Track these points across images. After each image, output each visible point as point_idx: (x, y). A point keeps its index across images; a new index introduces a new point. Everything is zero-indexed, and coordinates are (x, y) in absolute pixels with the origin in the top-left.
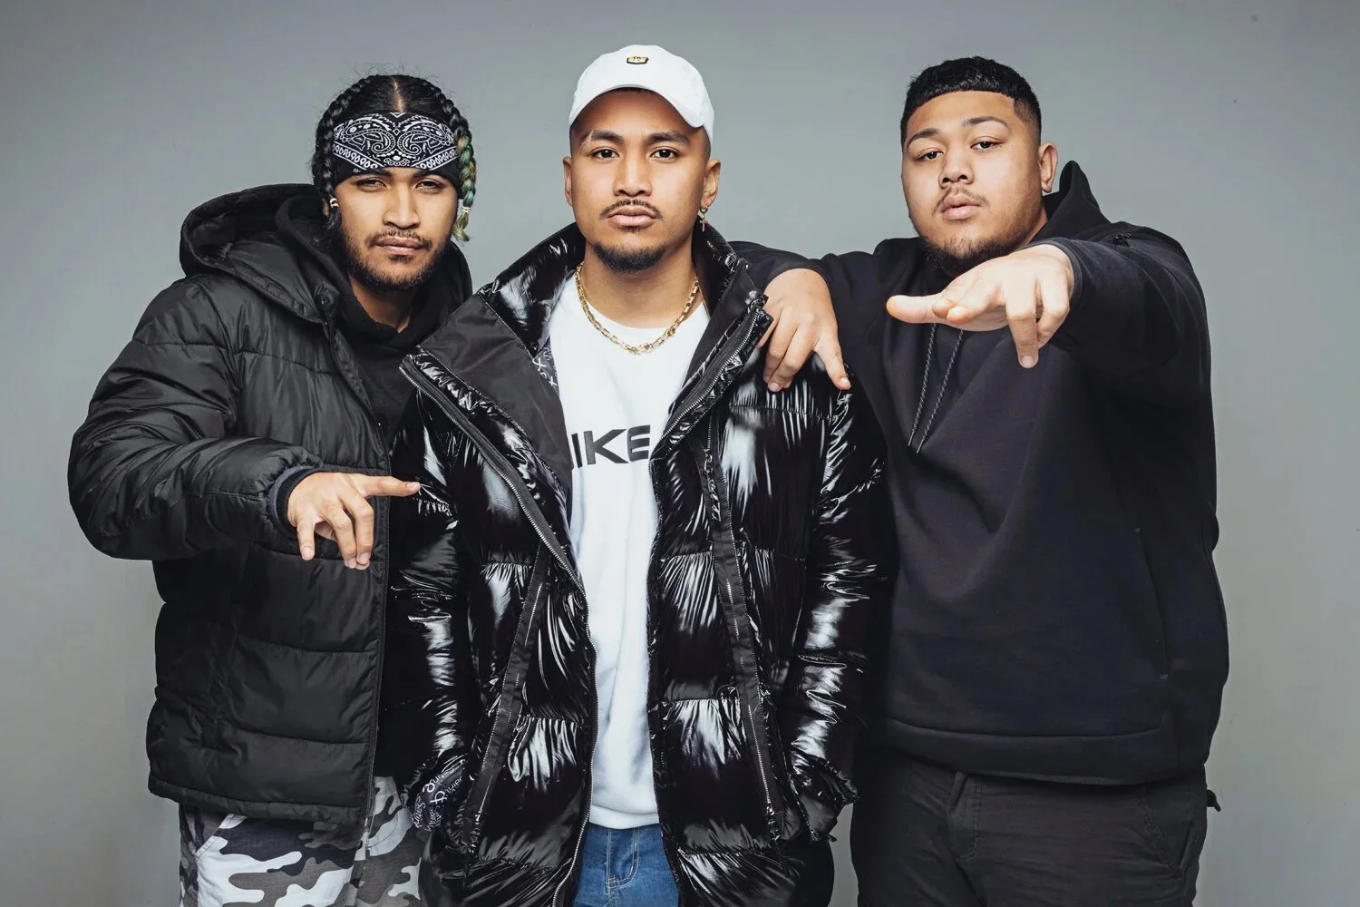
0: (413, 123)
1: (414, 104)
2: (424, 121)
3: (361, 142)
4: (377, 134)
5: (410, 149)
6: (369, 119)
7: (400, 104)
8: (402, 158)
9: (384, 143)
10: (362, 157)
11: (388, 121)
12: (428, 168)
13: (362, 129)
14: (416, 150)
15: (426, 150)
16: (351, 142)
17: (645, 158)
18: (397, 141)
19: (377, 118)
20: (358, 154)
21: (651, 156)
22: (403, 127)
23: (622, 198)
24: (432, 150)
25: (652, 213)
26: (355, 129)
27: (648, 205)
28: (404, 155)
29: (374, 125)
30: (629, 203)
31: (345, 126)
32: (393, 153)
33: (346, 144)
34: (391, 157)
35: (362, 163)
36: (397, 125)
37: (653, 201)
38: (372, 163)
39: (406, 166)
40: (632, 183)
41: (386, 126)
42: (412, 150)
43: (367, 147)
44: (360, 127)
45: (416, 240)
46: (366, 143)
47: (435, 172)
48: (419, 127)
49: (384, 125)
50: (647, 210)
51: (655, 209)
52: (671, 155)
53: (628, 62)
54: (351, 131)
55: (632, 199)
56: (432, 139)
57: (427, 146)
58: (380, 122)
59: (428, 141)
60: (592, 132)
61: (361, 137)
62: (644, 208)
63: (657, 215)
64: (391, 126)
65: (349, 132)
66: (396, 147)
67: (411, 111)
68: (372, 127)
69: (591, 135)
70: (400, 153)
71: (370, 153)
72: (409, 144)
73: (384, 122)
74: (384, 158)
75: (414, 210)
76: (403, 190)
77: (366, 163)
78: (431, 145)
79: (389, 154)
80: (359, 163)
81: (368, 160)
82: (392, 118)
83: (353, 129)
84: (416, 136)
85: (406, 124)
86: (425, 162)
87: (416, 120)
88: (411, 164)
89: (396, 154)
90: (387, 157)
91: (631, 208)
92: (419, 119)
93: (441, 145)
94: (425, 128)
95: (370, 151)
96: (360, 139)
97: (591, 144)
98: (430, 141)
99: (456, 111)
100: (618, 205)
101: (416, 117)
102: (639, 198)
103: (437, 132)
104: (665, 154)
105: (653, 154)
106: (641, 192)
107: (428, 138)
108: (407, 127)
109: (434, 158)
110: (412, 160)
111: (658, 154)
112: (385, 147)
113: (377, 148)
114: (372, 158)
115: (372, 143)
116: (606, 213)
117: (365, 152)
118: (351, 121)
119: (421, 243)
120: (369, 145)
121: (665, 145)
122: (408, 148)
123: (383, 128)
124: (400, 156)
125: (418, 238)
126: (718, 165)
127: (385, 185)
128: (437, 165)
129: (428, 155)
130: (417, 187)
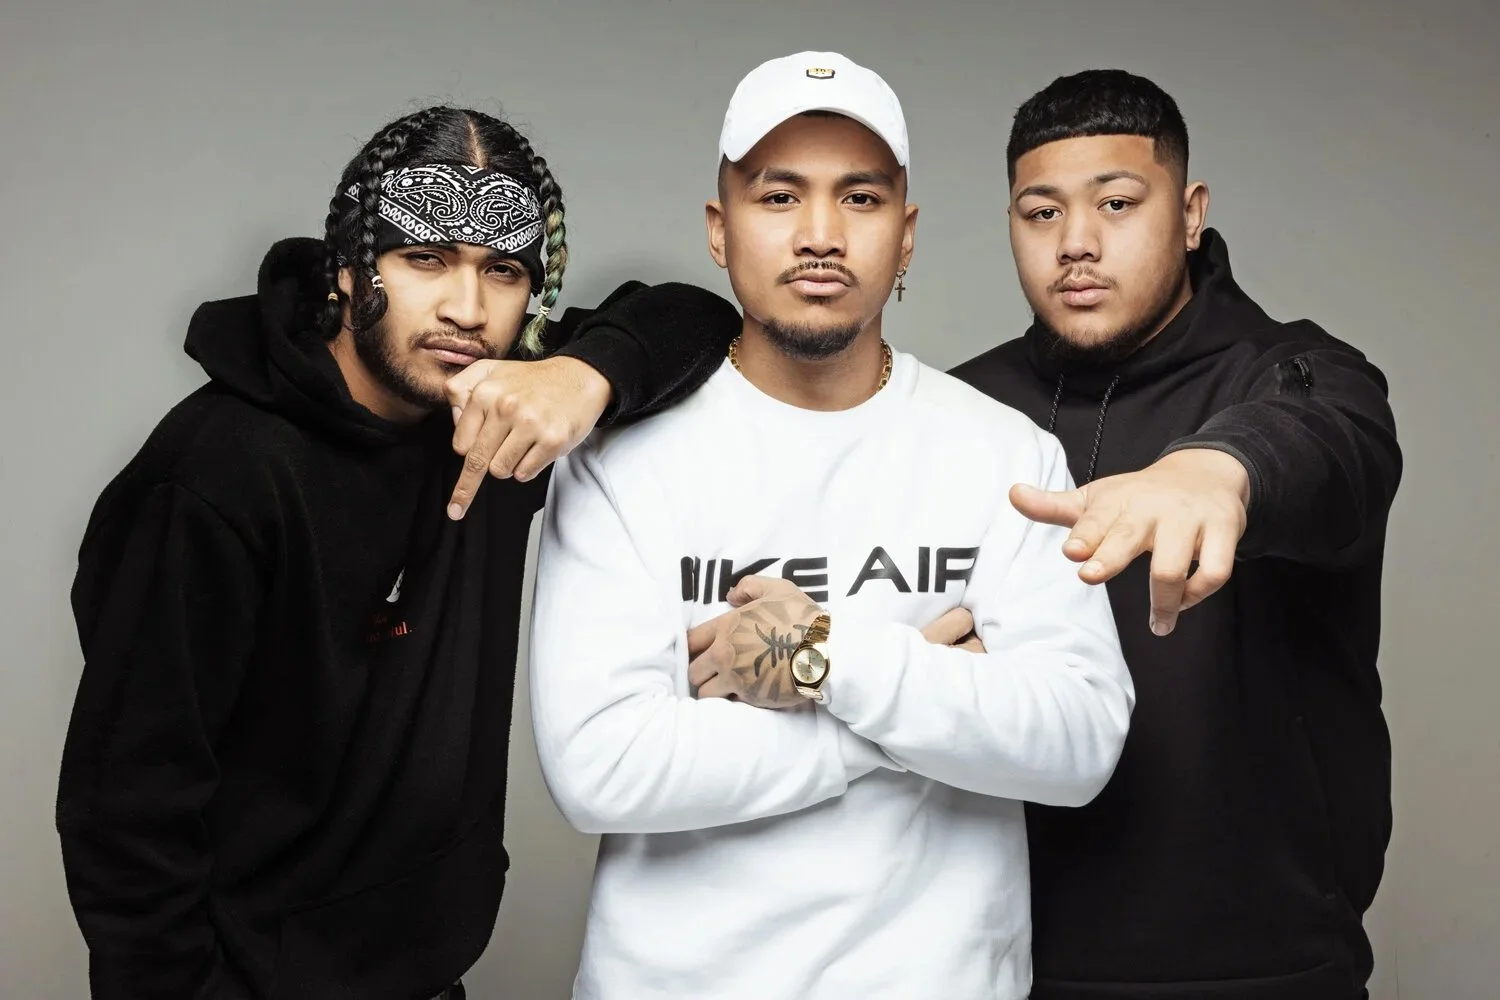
0: (493, 184)
1: (496, 159)
2: (506, 182)
3: (419, 202)
4: (442, 194)
5: (486, 220)
6: (433, 170)
7: (479, 155)
8: (475, 231)
9: (451, 206)
10: (417, 223)
11: (459, 177)
12: (506, 249)
13: (421, 183)
14: (494, 222)
15: (507, 223)
16: (403, 199)
17: (835, 205)
18: (469, 206)
19: (444, 171)
20: (412, 219)
21: (843, 202)
22: (478, 189)
23: (806, 259)
24: (514, 224)
25: (846, 278)
26: (411, 182)
27: (841, 269)
28: (478, 228)
29: (439, 180)
30: (816, 266)
31: (395, 175)
32: (463, 222)
33: (395, 200)
34: (460, 228)
35: (417, 232)
36: (471, 184)
37: (847, 264)
38: (432, 233)
39: (479, 245)
40: (820, 239)
41: (456, 185)
42: (488, 222)
43: (426, 209)
44: (418, 180)
45: (479, 346)
46: (425, 204)
47: (514, 256)
48: (500, 190)
49: (452, 181)
50: (841, 275)
51: (850, 273)
52: (869, 201)
53: (808, 75)
54: (404, 184)
55: (820, 261)
56: (515, 210)
57: (508, 218)
58: (448, 177)
59: (510, 210)
60: (764, 171)
61: (419, 194)
62: (836, 272)
63: (852, 281)
64: (463, 185)
65: (400, 185)
66: (468, 215)
67: (492, 167)
68: (435, 182)
69: (763, 174)
70: (473, 224)
71: (431, 219)
72: (486, 212)
73: (454, 178)
74: (451, 228)
75: (481, 303)
76: (468, 274)
77: (423, 232)
78: (514, 217)
79: (457, 224)
80: (413, 231)
81: (426, 228)
82: (464, 173)
83: (408, 182)
84: (496, 203)
85: (483, 185)
86: (504, 241)
87: (497, 179)
88: (486, 241)
89: (467, 224)
90: (455, 227)
91: (820, 272)
92: (500, 179)
93: (525, 218)
94: (507, 193)
95: (430, 215)
96: (418, 198)
97: (763, 186)
98: (513, 211)
99: (547, 174)
100: (801, 267)
101: (497, 175)
102: (830, 259)
103: (521, 199)
104: (860, 199)
105: (846, 199)
106: (834, 251)
107: (511, 206)
108: (485, 189)
109: (515, 236)
110: (487, 235)
111: (850, 200)
112: (452, 212)
113: (441, 213)
114: (433, 225)
115: (434, 204)
116: (786, 279)
117: (422, 216)
118: (406, 170)
119: (485, 351)
120: (429, 208)
121: (861, 189)
122: (484, 218)
123: (452, 186)
124: (473, 228)
125: (482, 342)
126: (916, 212)
127: (445, 266)
128: (519, 245)
129: (509, 231)
130: (486, 272)
